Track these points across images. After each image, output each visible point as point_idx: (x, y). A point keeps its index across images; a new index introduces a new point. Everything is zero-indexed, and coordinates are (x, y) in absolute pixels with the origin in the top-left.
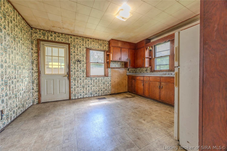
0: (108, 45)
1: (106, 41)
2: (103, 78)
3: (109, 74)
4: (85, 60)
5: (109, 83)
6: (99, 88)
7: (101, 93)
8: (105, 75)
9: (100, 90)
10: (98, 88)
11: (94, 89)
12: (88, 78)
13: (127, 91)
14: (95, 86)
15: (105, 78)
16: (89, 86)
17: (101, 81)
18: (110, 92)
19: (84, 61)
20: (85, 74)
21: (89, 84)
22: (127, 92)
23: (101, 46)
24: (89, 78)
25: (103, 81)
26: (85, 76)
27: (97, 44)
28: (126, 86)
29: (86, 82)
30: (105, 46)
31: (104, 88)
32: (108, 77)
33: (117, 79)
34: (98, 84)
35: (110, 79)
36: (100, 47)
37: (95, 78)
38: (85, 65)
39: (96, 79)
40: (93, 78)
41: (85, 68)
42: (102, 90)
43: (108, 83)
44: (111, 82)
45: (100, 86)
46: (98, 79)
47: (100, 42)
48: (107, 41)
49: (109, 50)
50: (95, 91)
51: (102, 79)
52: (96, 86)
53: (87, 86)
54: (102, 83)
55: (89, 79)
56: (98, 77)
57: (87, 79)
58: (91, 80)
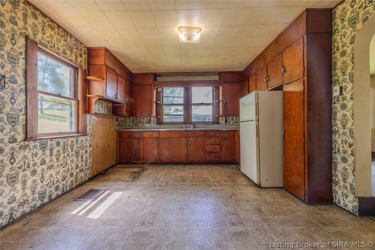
0: (86, 56)
1: (83, 46)
2: (74, 140)
3: (88, 129)
4: (20, 80)
5: (89, 152)
6: (64, 171)
7: (69, 183)
8: (78, 132)
9: (68, 175)
10: (61, 171)
11: (51, 176)
12: (32, 144)
13: (115, 163)
14: (55, 165)
15: (80, 139)
16: (34, 173)
17: (70, 150)
18: (90, 173)
19: (15, 82)
20: (20, 129)
21: (34, 165)
22: (116, 165)
23: (71, 51)
24: (37, 143)
25: (75, 149)
26: (20, 137)
27: (62, 42)
28: (113, 153)
29: (25, 157)
30: (81, 56)
31: (77, 167)
32: (86, 137)
33: (101, 140)
34: (64, 157)
35: (90, 140)
36: (68, 52)
37: (54, 143)
38: (22, 97)
39: (58, 144)
40: (49, 143)
41: (23, 106)
42: (72, 175)
43: (86, 152)
44: (91, 148)
45: (69, 162)
46: (64, 143)
47: (69, 39)
48: (85, 47)
49: (88, 68)
50: (55, 180)
51: (72, 142)
52: (58, 166)
53: (28, 173)
54: (72, 155)
55: (35, 147)
56: (64, 138)
57: (26, 147)
58: (43, 148)
